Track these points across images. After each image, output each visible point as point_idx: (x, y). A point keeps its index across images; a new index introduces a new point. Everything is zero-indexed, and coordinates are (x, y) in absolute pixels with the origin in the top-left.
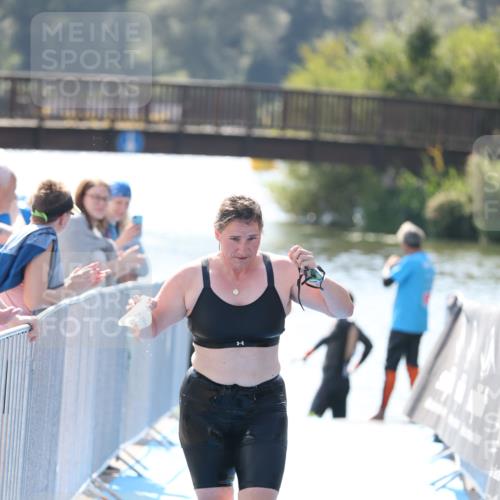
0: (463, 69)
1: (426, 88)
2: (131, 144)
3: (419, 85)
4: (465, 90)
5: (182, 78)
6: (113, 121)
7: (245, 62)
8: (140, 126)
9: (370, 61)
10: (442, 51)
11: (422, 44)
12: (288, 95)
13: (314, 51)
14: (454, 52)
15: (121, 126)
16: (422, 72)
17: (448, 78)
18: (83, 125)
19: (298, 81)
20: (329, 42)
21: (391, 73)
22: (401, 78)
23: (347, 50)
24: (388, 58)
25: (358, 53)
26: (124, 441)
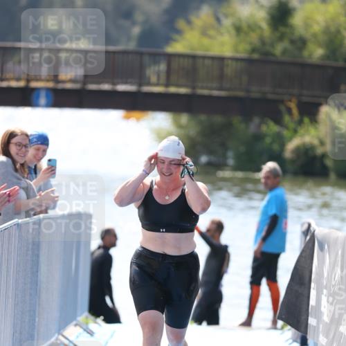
0: (315, 35)
1: (284, 52)
2: (43, 101)
3: (278, 49)
4: (316, 53)
6: (28, 81)
7: (136, 30)
8: (51, 85)
9: (238, 29)
10: (297, 20)
11: (281, 15)
12: (170, 57)
14: (307, 25)
15: (34, 84)
16: (281, 38)
17: (301, 43)
18: (5, 84)
19: (177, 47)
20: (204, 15)
21: (254, 37)
22: (263, 43)
23: (218, 20)
24: (253, 27)
25: (227, 22)
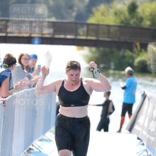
1: (134, 23)
2: (36, 41)
3: (132, 22)
4: (147, 23)
5: (53, 19)
7: (74, 14)
8: (40, 35)
9: (116, 14)
10: (139, 10)
11: (133, 8)
12: (88, 25)
13: (97, 10)
14: (144, 12)
15: (33, 35)
16: (133, 18)
17: (141, 19)
18: (21, 35)
19: (92, 20)
20: (102, 7)
21: (123, 18)
22: (126, 19)
23: (108, 10)
24: (121, 13)
25: (112, 11)
26: (35, 140)
